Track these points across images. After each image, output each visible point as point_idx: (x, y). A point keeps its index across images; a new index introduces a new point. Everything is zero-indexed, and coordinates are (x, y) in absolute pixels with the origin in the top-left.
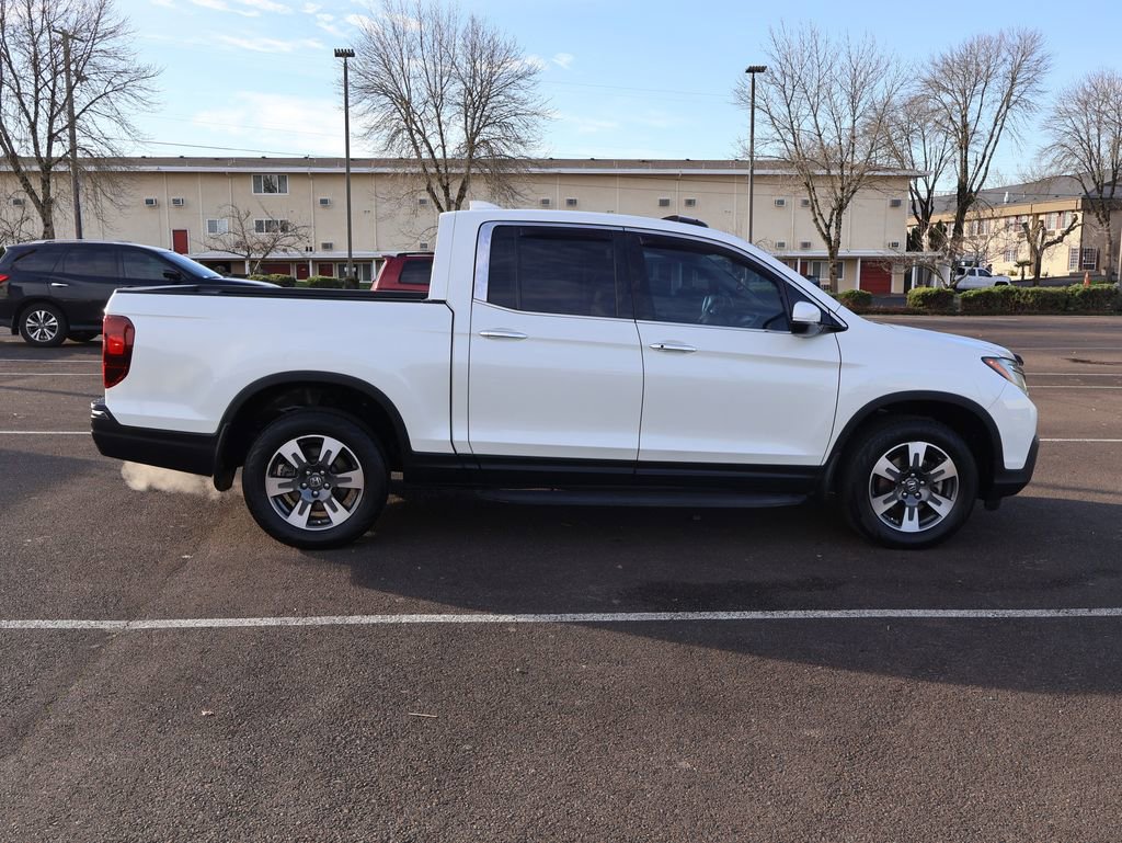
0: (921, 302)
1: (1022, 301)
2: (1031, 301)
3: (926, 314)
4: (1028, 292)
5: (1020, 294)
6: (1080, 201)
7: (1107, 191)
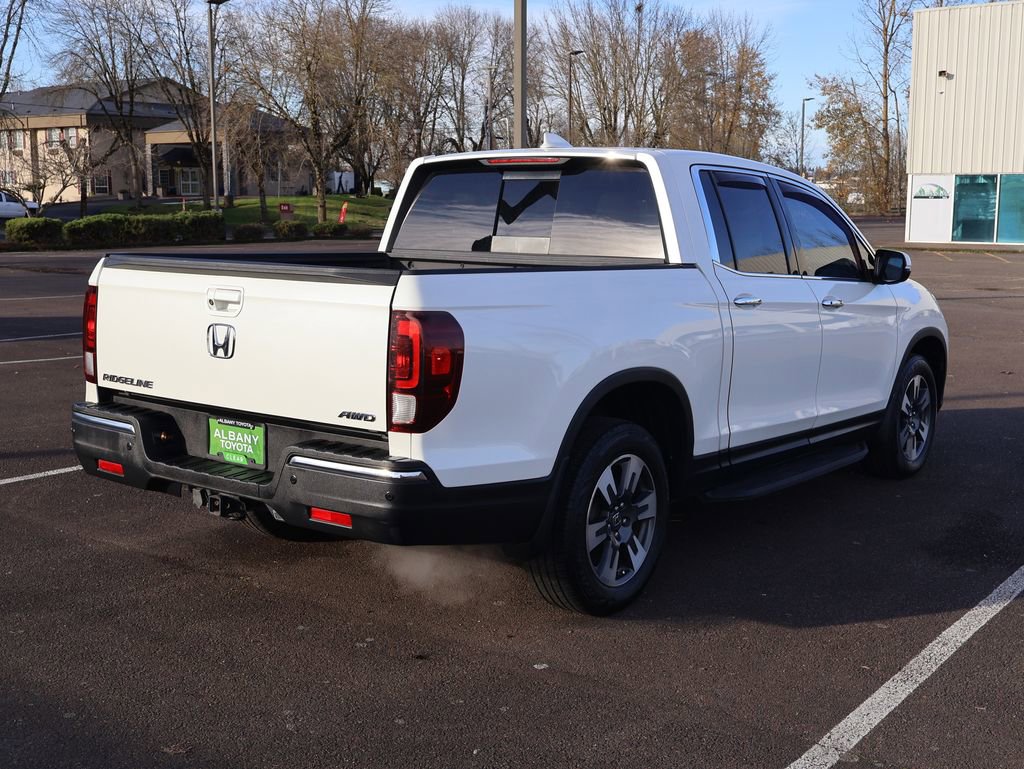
0: (25, 236)
1: (133, 231)
2: (143, 231)
3: (36, 249)
4: (138, 221)
5: (130, 223)
6: (84, 116)
7: (126, 109)
